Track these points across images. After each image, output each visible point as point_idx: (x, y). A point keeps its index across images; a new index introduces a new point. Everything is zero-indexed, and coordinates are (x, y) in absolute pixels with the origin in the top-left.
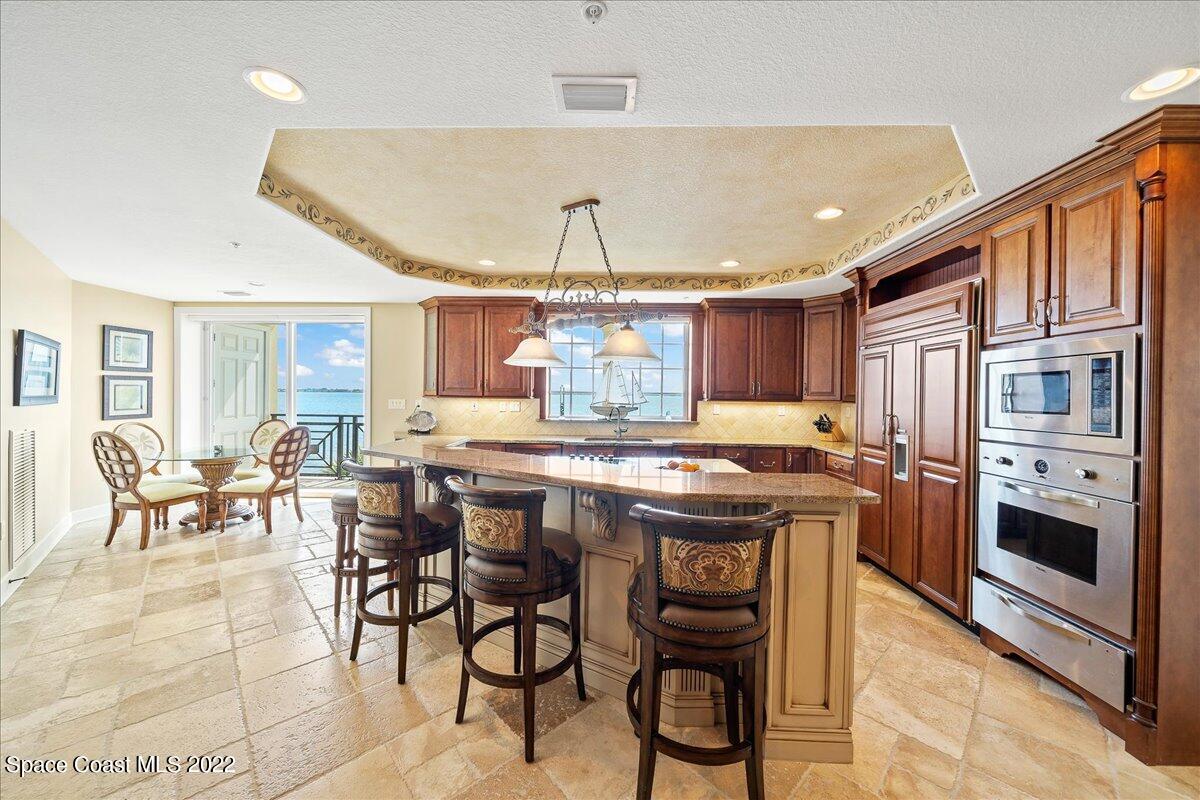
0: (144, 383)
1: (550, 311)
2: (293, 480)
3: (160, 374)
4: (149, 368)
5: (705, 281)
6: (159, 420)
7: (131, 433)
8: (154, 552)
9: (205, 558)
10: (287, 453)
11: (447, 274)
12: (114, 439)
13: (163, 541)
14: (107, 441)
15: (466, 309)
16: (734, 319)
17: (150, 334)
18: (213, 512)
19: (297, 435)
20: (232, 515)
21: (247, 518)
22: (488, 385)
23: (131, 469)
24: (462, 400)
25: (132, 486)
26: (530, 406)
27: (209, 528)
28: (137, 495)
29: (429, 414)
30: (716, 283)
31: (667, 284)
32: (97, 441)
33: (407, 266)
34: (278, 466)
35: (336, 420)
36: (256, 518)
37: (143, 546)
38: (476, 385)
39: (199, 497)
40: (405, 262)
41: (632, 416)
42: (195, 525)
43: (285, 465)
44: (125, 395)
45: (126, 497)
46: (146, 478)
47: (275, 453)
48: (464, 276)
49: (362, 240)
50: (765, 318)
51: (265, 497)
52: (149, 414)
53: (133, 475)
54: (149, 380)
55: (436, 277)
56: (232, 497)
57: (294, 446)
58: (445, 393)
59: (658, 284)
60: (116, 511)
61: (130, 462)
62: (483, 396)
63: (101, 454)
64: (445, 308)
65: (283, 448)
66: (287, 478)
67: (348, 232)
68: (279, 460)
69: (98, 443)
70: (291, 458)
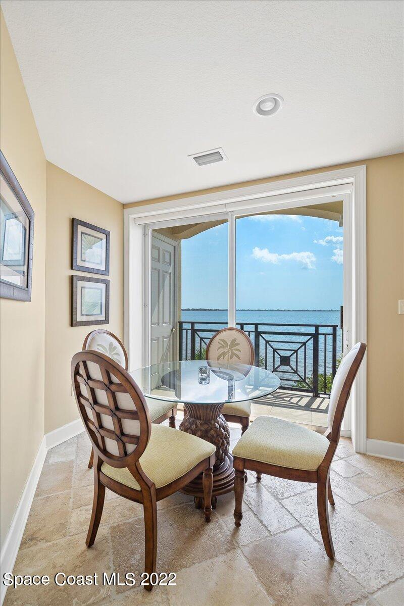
0: (103, 286)
17: (107, 234)
23: (132, 426)
25: (131, 456)
28: (138, 474)
32: (80, 368)
44: (89, 298)
45: (121, 473)
52: (106, 321)
53: (135, 439)
54: (107, 283)
63: (86, 391)
69: (82, 371)
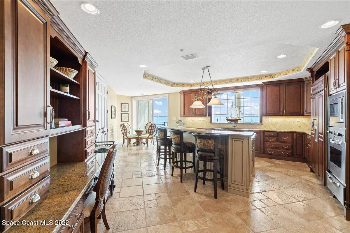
0: (127, 114)
1: (214, 91)
2: (152, 136)
3: (130, 113)
4: (128, 112)
5: (259, 77)
6: (130, 122)
7: (126, 124)
8: (129, 148)
9: (137, 150)
10: (151, 129)
11: (183, 85)
12: (124, 125)
13: (130, 146)
14: (123, 126)
15: (190, 93)
16: (274, 88)
17: (128, 104)
18: (139, 142)
19: (153, 125)
20: (141, 143)
21: (144, 144)
22: (195, 113)
23: (126, 131)
24: (190, 117)
25: (126, 135)
26: (207, 119)
27: (138, 145)
28: (127, 136)
29: (181, 121)
30: (264, 77)
31: (246, 80)
32: (121, 126)
33: (174, 85)
34: (149, 132)
35: (163, 123)
36: (146, 144)
37: (128, 147)
38: (192, 113)
39: (136, 138)
40: (173, 83)
41: (239, 122)
42: (135, 144)
43: (151, 132)
44: (125, 117)
45: (125, 137)
46: (128, 134)
47: (149, 129)
48: (187, 85)
49: (163, 81)
50: (287, 86)
51: (147, 139)
52: (128, 121)
53: (126, 133)
54: (128, 114)
55: (180, 86)
56: (142, 138)
57: (152, 128)
58: (185, 115)
59: (243, 80)
60: (124, 139)
61: (126, 130)
62: (194, 116)
63: (122, 128)
64: (185, 93)
65: (150, 128)
66: (151, 135)
67: (160, 80)
68: (150, 131)
70: (152, 131)
